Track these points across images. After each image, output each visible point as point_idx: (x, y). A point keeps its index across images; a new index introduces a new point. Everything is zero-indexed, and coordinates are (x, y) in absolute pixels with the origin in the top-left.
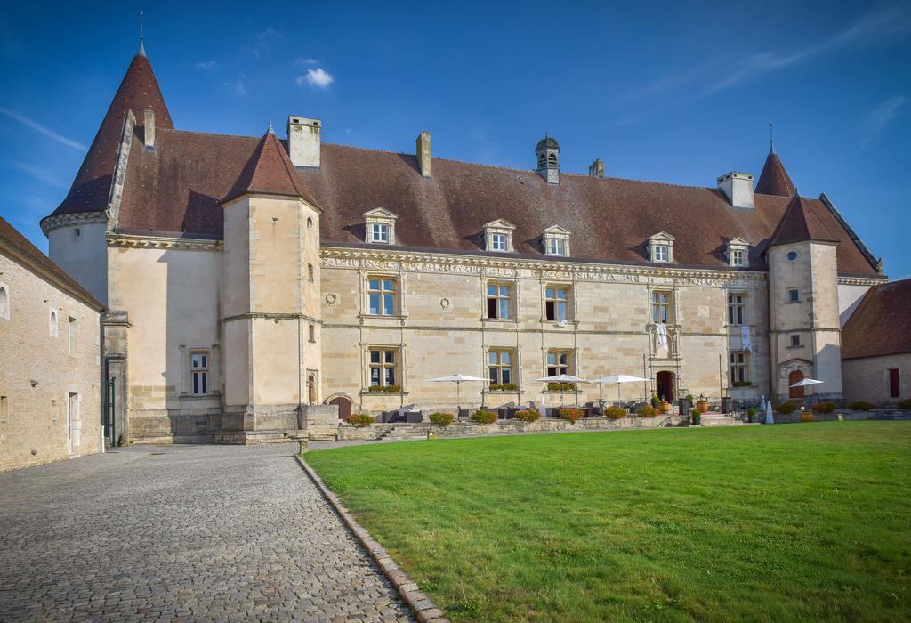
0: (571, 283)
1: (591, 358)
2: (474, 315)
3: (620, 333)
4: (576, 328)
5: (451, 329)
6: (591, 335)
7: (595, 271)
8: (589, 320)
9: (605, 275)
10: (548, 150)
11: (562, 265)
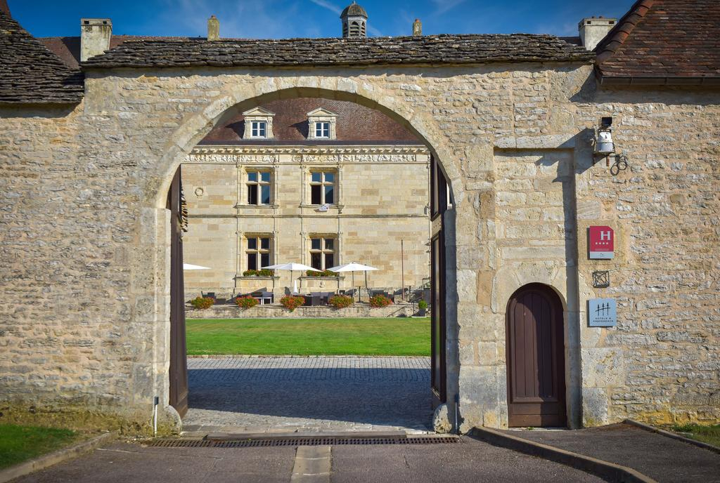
0: (336, 166)
1: (358, 243)
2: (229, 202)
3: (392, 216)
4: (340, 213)
5: (204, 216)
6: (358, 220)
7: (363, 152)
8: (356, 203)
9: (376, 156)
10: (349, 19)
11: (324, 150)
